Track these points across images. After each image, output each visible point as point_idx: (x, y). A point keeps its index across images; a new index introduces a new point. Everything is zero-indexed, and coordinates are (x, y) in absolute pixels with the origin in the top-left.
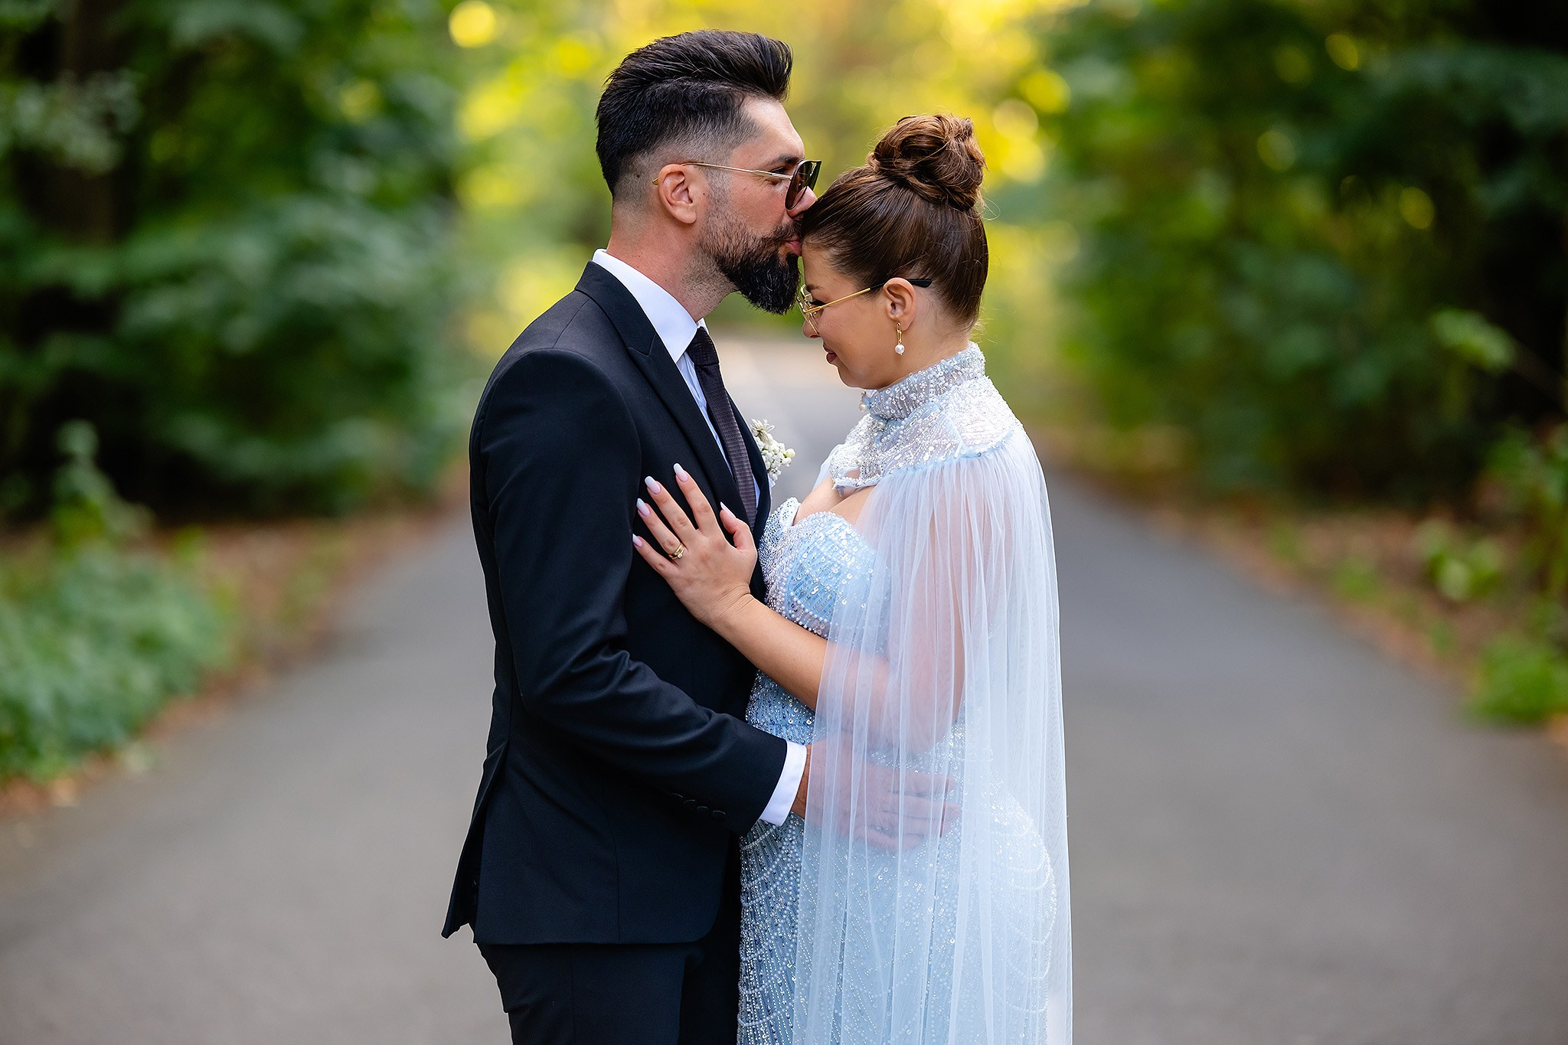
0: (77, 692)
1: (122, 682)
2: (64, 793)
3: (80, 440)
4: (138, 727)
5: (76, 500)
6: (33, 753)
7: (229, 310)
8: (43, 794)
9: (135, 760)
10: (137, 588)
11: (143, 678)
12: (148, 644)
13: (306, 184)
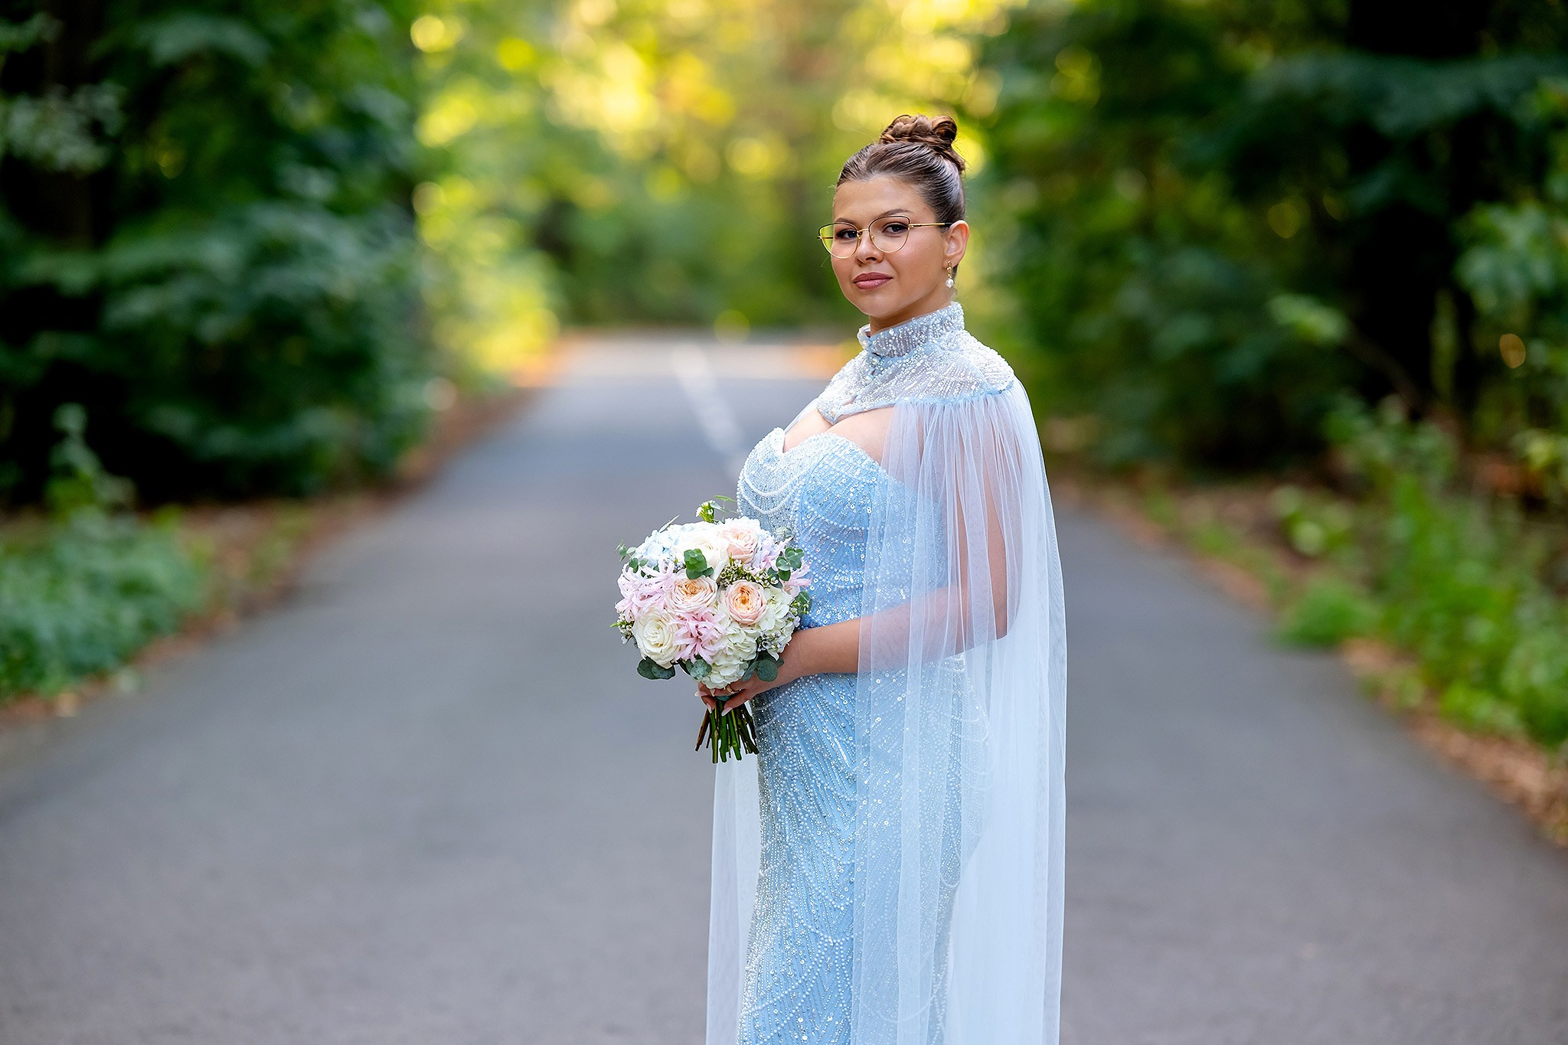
0: (76, 625)
1: (112, 618)
2: (67, 704)
3: (72, 419)
4: (128, 656)
5: (68, 472)
6: (40, 676)
7: (204, 306)
8: (50, 707)
9: (125, 682)
10: (123, 546)
11: (129, 616)
12: (132, 588)
13: (272, 190)
